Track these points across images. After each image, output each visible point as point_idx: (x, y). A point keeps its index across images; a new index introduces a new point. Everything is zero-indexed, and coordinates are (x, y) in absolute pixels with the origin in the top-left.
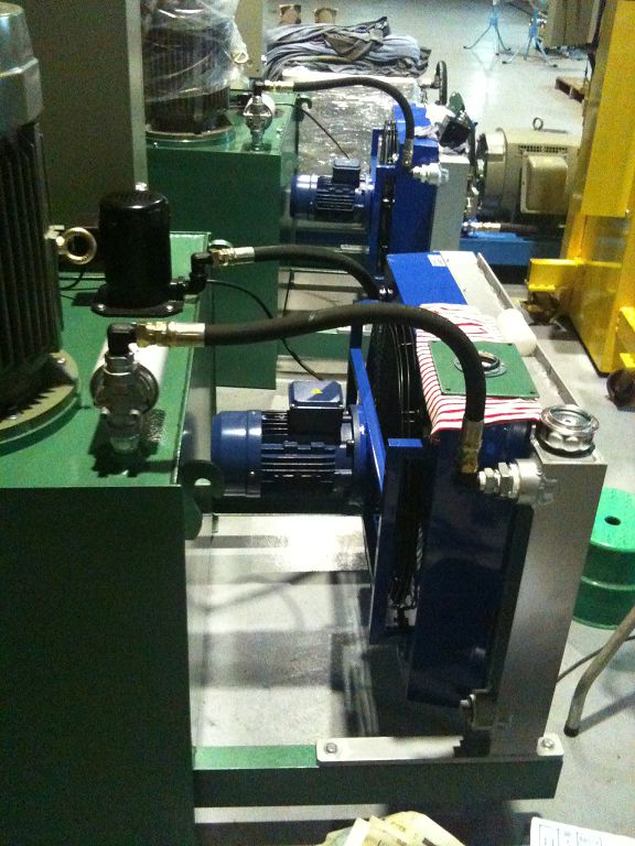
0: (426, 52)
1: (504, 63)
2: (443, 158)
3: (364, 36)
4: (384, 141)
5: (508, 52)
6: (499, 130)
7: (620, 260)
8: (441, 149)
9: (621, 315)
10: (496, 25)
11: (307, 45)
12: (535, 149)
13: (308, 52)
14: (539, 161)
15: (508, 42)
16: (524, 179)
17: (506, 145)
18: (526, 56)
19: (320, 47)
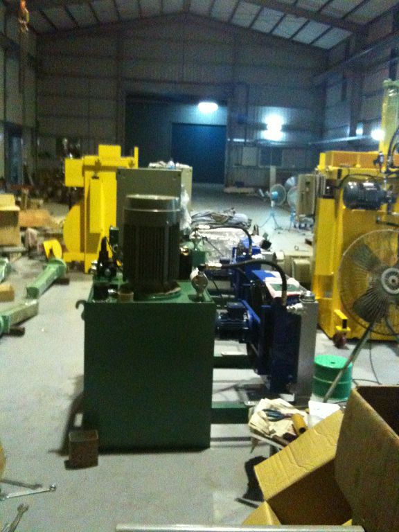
0: (250, 221)
1: (279, 233)
2: (262, 253)
3: (226, 214)
4: (239, 249)
5: (280, 228)
6: (281, 251)
7: (331, 297)
8: (262, 250)
9: (335, 313)
10: (273, 216)
11: (204, 218)
12: (296, 257)
13: (204, 220)
14: (297, 261)
15: (280, 224)
16: (293, 268)
17: (285, 256)
18: (289, 230)
19: (208, 219)
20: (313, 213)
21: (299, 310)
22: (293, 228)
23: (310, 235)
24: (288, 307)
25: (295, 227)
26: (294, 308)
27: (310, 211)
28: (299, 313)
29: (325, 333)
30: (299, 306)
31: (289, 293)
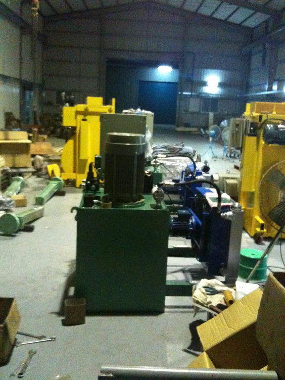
0: (195, 152)
1: (215, 160)
2: (203, 175)
3: (177, 147)
4: (187, 172)
5: (216, 157)
6: (217, 173)
7: (253, 207)
8: (203, 173)
9: (255, 219)
10: (211, 149)
11: (161, 149)
12: (228, 178)
13: (161, 151)
14: (228, 181)
15: (216, 154)
16: (225, 186)
17: (219, 177)
18: (223, 159)
19: (165, 150)
20: (240, 146)
21: (230, 216)
22: (225, 157)
23: (238, 163)
24: (222, 214)
25: (227, 156)
26: (226, 215)
27: (239, 145)
28: (230, 218)
29: (247, 232)
30: (230, 213)
31: (222, 204)
